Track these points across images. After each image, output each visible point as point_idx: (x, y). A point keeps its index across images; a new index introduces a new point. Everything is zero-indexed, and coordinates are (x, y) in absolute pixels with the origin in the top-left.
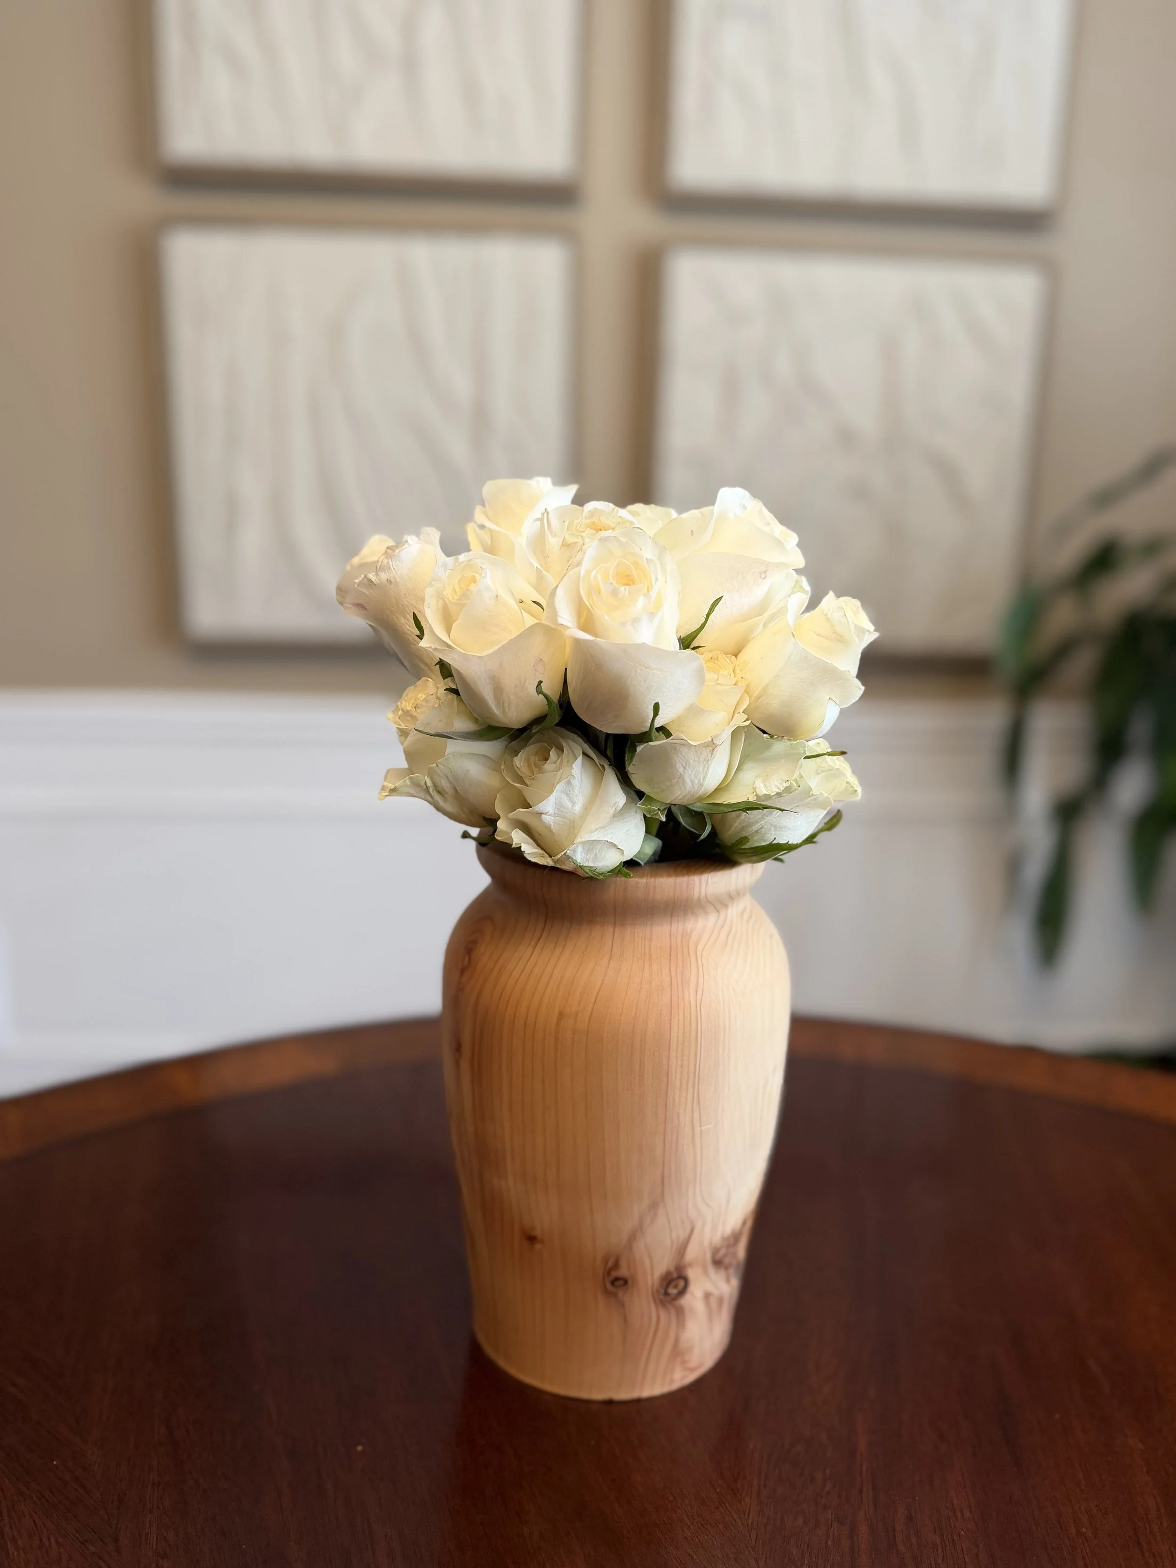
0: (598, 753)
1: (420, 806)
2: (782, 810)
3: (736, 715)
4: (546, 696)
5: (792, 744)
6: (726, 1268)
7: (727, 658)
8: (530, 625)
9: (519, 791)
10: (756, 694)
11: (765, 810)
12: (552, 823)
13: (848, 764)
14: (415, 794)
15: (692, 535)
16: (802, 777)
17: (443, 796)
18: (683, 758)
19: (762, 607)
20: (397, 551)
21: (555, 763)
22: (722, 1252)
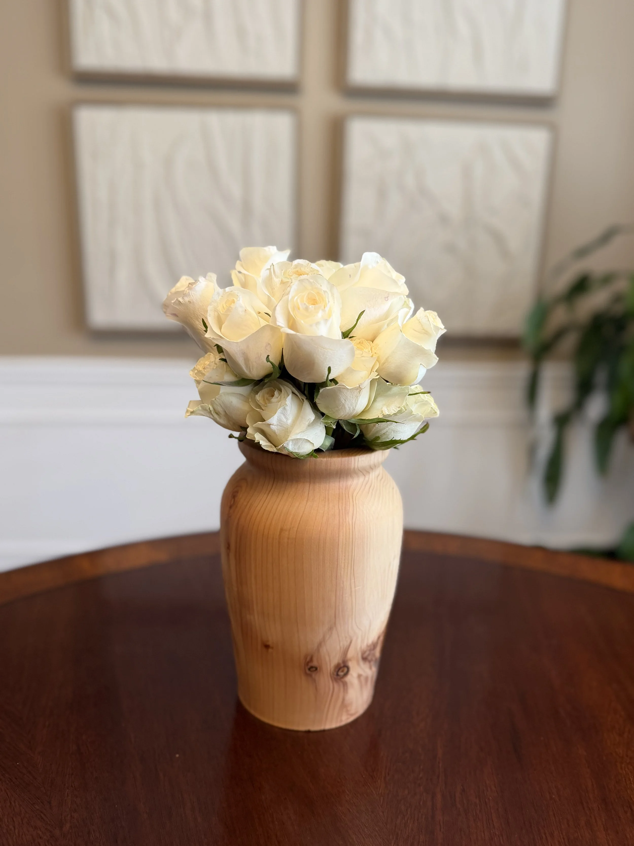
0: (301, 393)
1: (206, 420)
2: (396, 423)
3: (372, 373)
4: (272, 363)
5: (402, 388)
6: (370, 662)
7: (368, 342)
8: (264, 325)
9: (259, 413)
10: (382, 361)
11: (388, 423)
12: (276, 430)
13: (433, 398)
14: (204, 414)
15: (350, 277)
16: (407, 405)
17: (219, 415)
18: (344, 396)
19: (386, 316)
20: (194, 286)
21: (277, 398)
22: (367, 653)
